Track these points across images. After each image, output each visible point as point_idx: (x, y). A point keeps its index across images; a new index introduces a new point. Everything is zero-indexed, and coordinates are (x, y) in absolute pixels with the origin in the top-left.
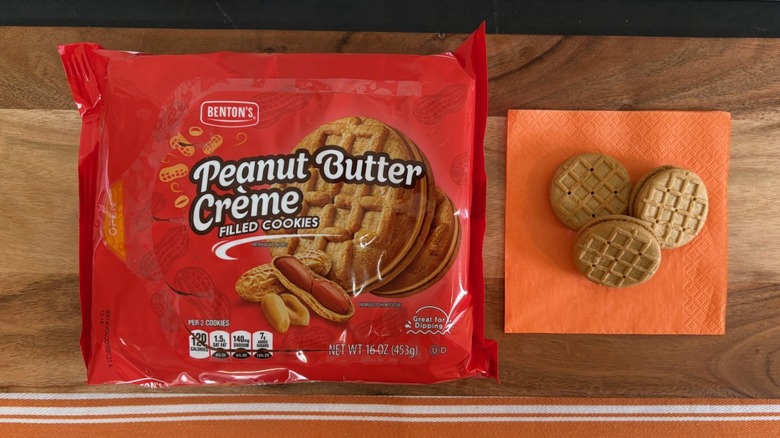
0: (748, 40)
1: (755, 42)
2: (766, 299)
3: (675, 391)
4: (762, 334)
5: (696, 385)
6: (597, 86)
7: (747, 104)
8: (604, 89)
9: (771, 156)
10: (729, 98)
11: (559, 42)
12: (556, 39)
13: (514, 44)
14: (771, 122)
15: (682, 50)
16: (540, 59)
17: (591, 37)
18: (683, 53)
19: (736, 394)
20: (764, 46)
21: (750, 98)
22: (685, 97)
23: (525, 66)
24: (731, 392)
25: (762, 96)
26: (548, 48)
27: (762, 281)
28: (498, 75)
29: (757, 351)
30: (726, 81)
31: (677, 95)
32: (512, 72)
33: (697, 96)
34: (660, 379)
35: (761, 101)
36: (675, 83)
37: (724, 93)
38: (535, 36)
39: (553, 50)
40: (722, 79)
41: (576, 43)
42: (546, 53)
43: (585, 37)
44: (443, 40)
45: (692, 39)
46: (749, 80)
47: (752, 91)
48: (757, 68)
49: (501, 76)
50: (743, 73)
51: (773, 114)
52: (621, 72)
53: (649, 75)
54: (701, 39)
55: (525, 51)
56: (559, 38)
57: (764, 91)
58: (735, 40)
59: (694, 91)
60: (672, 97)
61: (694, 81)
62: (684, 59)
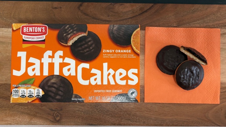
0: (215, 5)
1: (218, 6)
2: (224, 92)
3: (194, 124)
4: (223, 104)
5: (201, 122)
6: (165, 20)
7: (215, 26)
8: (168, 21)
9: (224, 43)
10: (209, 24)
11: (152, 6)
12: (151, 5)
13: (138, 6)
14: (224, 32)
15: (193, 8)
16: (146, 11)
17: (163, 4)
18: (194, 9)
19: (215, 125)
20: (220, 7)
21: (216, 24)
22: (195, 24)
23: (141, 14)
24: (213, 124)
25: (220, 24)
26: (149, 8)
27: (223, 86)
28: (132, 16)
29: (222, 110)
30: (209, 18)
31: (192, 23)
32: (137, 16)
33: (199, 24)
34: (189, 120)
35: (220, 25)
36: (191, 19)
37: (208, 23)
38: (144, 4)
39: (150, 8)
40: (207, 18)
41: (158, 6)
42: (148, 9)
43: (161, 4)
44: (114, 5)
45: (197, 5)
46: (216, 18)
47: (217, 22)
48: (219, 14)
49: (133, 17)
50: (214, 16)
51: (224, 29)
52: (173, 16)
53: (182, 17)
54: (200, 5)
55: (141, 9)
56: (152, 4)
57: (221, 22)
58: (211, 5)
59: (198, 22)
60: (190, 24)
61: (198, 18)
62: (194, 11)
